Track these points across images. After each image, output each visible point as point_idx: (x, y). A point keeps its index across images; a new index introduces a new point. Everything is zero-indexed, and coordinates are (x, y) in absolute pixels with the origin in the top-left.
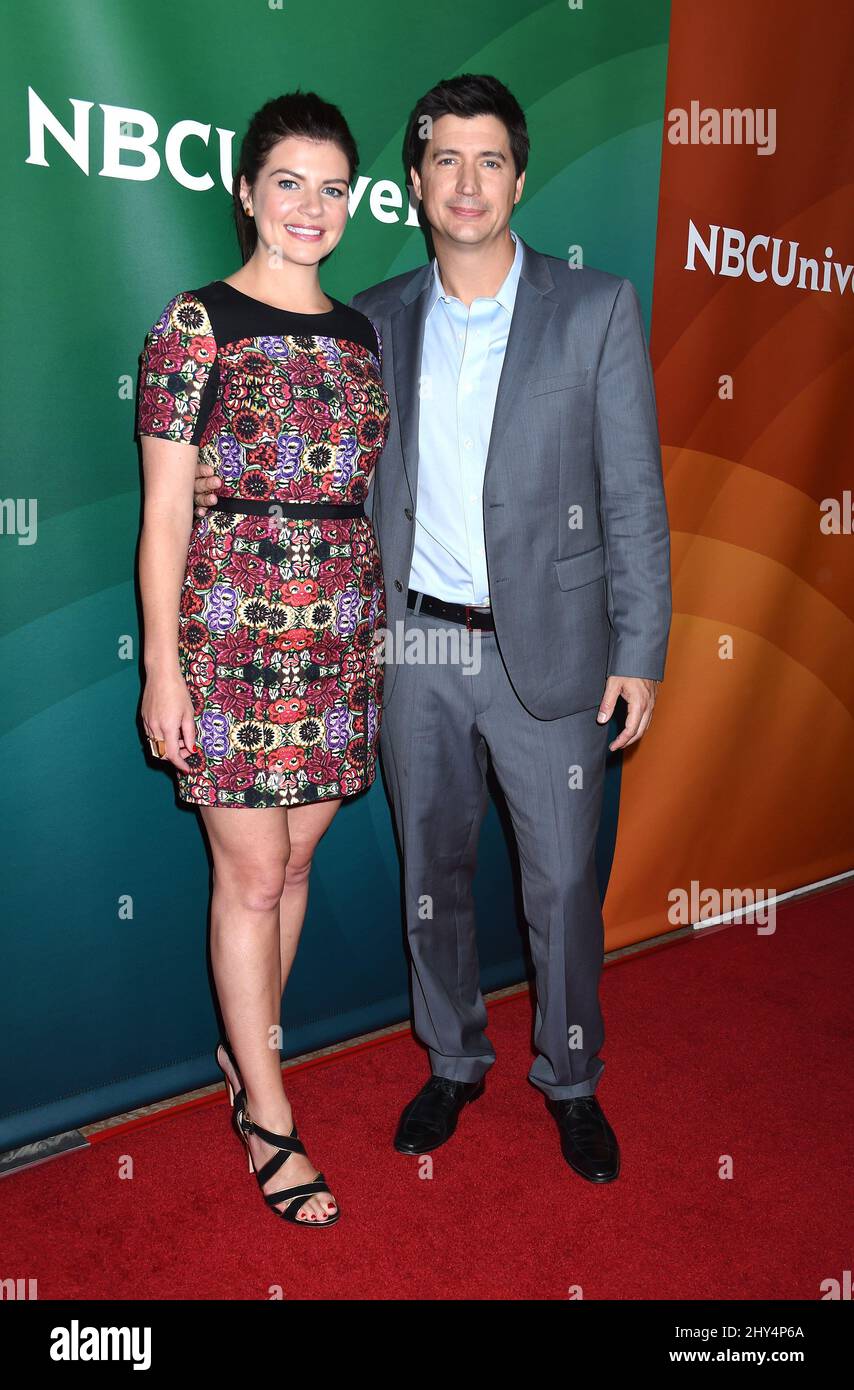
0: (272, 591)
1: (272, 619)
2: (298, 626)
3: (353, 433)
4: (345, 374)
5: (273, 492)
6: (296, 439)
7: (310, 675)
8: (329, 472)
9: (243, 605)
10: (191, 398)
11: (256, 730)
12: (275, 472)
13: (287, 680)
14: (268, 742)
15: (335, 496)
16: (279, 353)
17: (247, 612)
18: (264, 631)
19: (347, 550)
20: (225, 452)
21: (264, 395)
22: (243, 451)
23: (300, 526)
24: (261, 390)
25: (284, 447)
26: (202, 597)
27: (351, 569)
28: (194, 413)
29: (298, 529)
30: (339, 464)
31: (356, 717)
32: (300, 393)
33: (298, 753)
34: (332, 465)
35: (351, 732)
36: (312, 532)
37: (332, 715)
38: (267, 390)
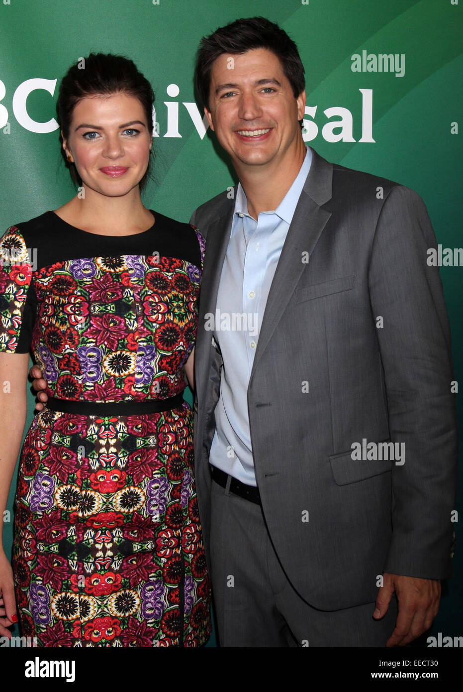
0: (82, 480)
1: (82, 503)
2: (107, 510)
3: (150, 340)
4: (147, 289)
5: (82, 394)
6: (93, 350)
7: (123, 550)
8: (130, 375)
9: (59, 491)
10: (13, 315)
11: (72, 601)
12: (81, 377)
13: (100, 554)
14: (84, 613)
15: (137, 396)
16: (86, 275)
17: (63, 496)
18: (74, 513)
19: (152, 441)
20: (45, 358)
21: (65, 313)
22: (55, 359)
23: (107, 422)
24: (63, 308)
25: (83, 356)
26: (28, 482)
27: (157, 457)
28: (17, 327)
29: (105, 425)
30: (139, 367)
31: (171, 590)
32: (97, 309)
33: (114, 624)
34: (132, 369)
35: (166, 604)
36: (118, 427)
37: (147, 588)
38: (69, 309)
